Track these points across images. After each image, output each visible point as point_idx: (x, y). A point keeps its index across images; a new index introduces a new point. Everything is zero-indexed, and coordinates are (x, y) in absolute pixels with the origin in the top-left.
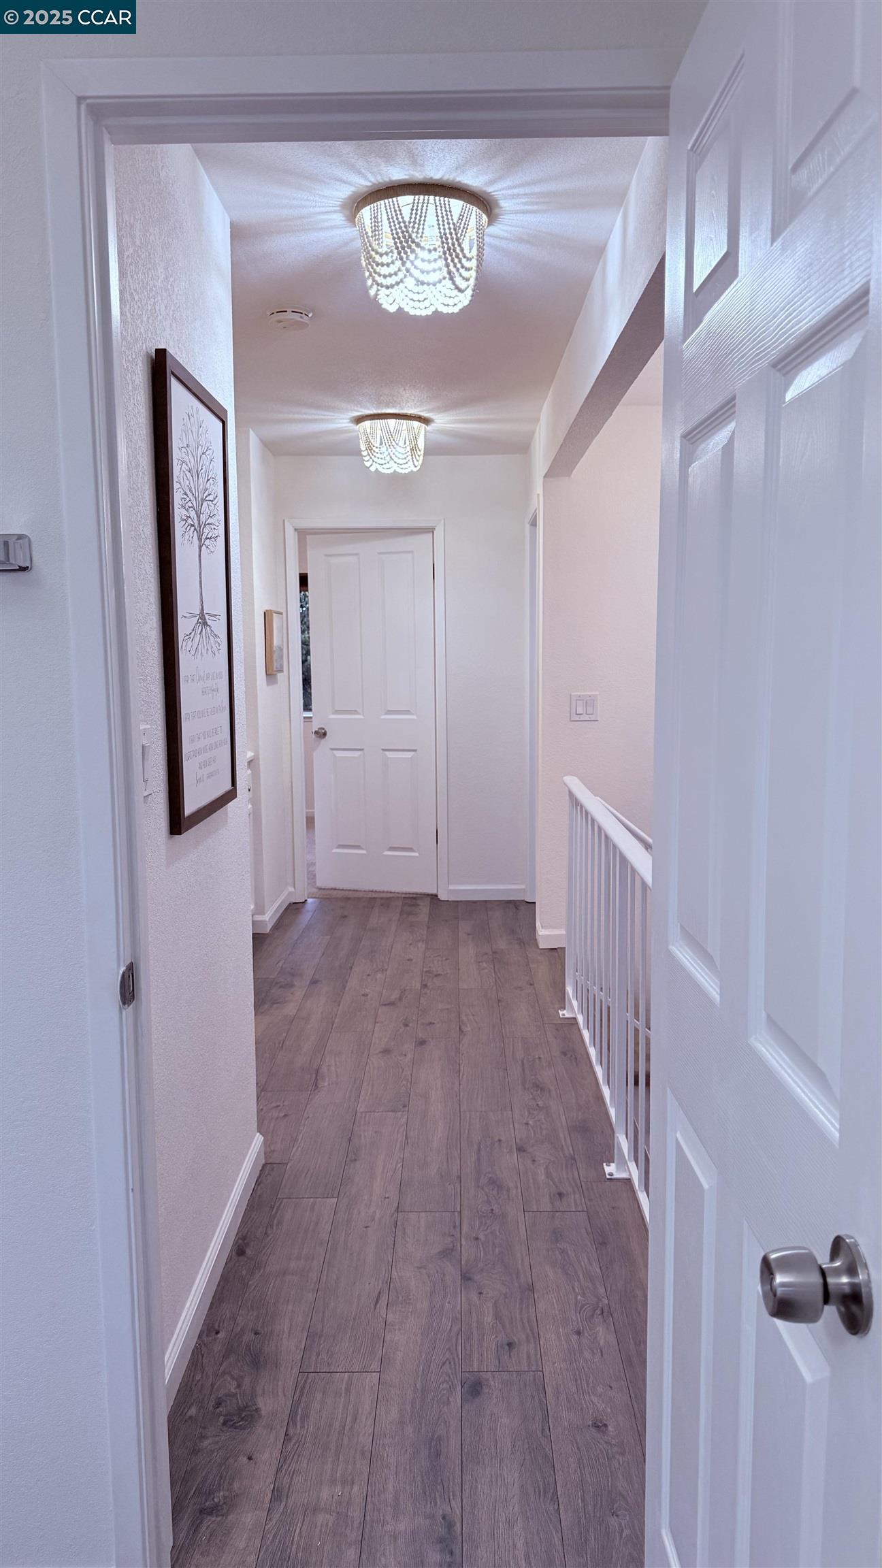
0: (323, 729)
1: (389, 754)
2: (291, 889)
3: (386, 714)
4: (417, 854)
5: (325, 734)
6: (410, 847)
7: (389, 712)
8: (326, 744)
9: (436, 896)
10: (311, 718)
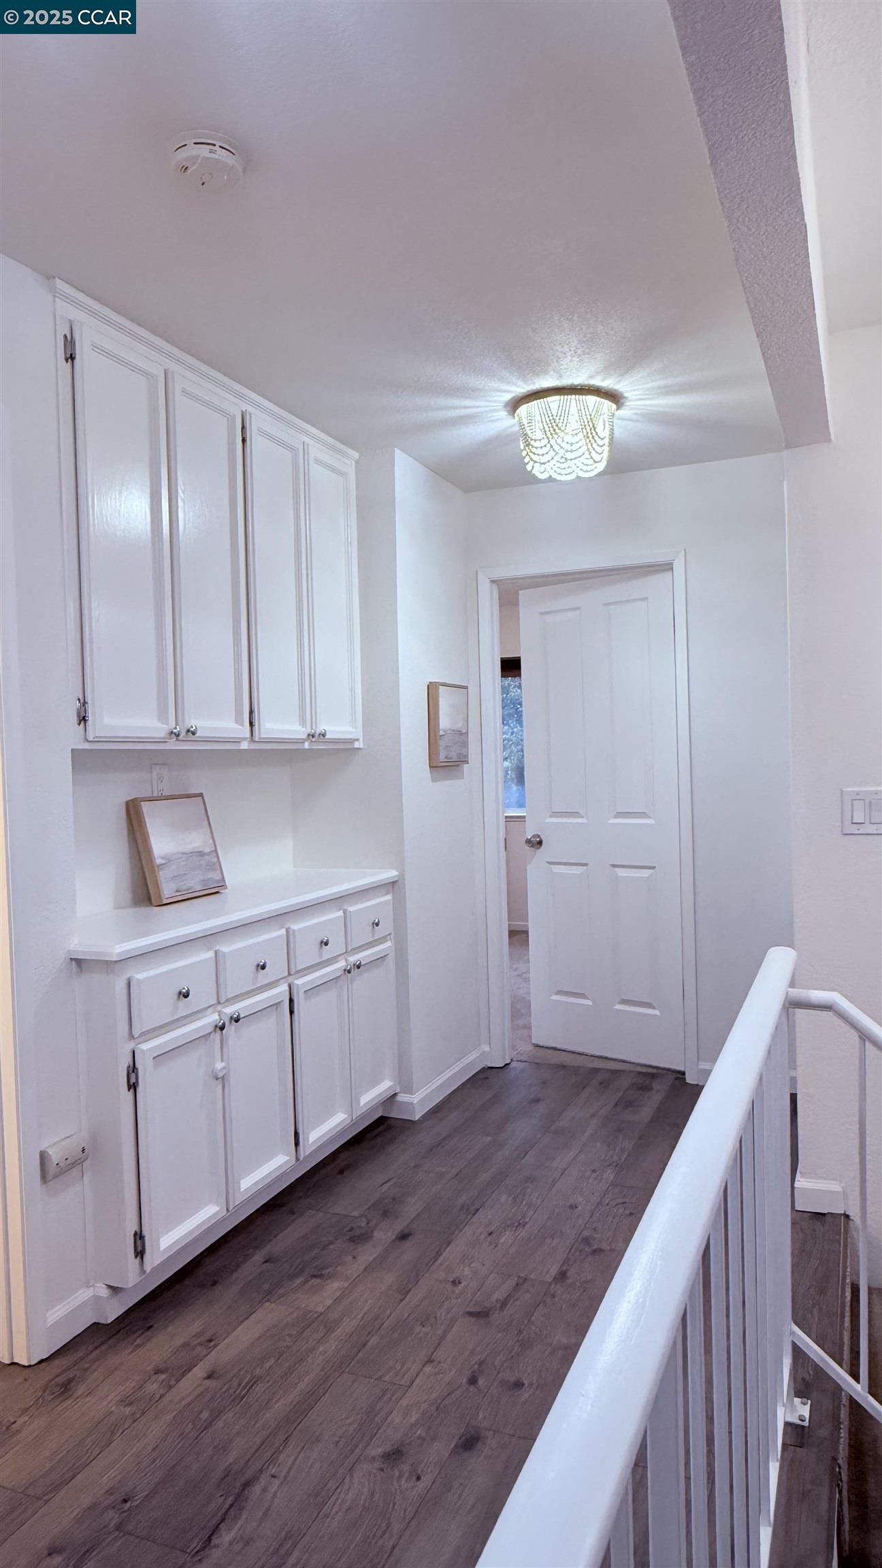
0: (539, 836)
1: (622, 873)
2: (486, 1048)
3: (616, 817)
4: (657, 1012)
5: (540, 843)
6: (648, 1001)
7: (620, 815)
8: (541, 855)
9: (684, 1073)
10: (524, 817)
